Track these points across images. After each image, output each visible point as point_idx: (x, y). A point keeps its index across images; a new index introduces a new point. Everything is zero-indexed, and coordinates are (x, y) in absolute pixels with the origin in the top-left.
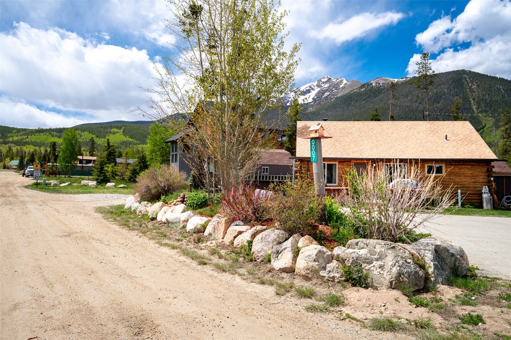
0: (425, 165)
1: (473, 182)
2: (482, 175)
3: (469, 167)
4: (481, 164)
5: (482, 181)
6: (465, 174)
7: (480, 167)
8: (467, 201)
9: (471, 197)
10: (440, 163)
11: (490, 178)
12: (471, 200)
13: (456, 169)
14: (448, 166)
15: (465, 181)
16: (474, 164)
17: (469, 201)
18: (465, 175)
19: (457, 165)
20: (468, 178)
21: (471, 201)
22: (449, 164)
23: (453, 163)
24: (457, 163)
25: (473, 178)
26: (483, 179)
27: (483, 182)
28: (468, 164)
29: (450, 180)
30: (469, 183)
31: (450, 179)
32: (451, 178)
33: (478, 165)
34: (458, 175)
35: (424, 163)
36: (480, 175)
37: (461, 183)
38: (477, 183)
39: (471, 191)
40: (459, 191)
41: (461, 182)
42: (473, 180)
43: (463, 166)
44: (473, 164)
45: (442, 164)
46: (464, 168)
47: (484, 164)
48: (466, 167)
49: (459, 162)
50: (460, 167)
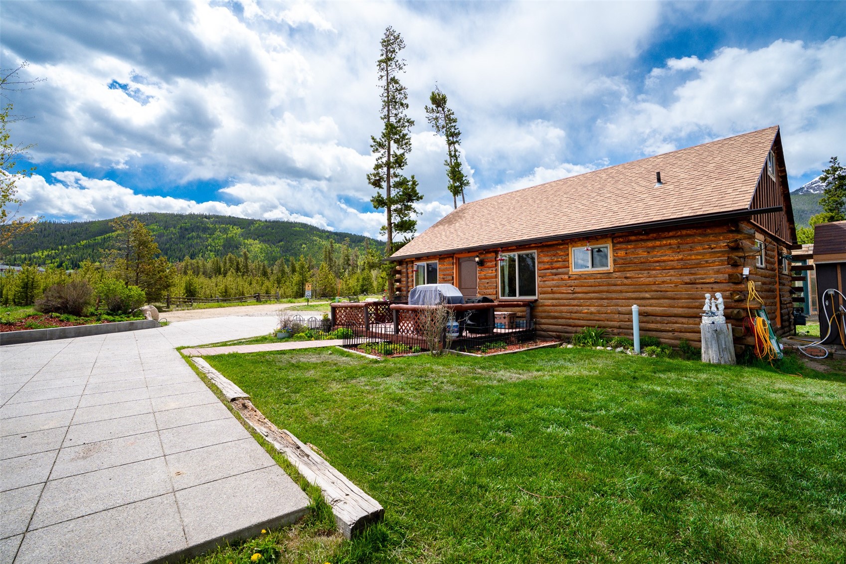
0: (570, 249)
1: (686, 283)
2: (715, 261)
3: (674, 241)
4: (709, 231)
5: (712, 280)
6: (664, 261)
7: (706, 239)
8: (670, 334)
9: (682, 323)
10: (600, 241)
11: (740, 268)
12: (681, 332)
13: (640, 251)
14: (619, 246)
15: (663, 282)
16: (689, 232)
17: (676, 334)
18: (663, 264)
19: (642, 240)
20: (672, 272)
21: (682, 334)
22: (621, 240)
23: (633, 238)
24: (641, 237)
25: (687, 271)
26: (718, 272)
27: (715, 282)
28: (671, 234)
29: (626, 281)
30: (676, 286)
31: (626, 278)
32: (628, 275)
33: (700, 235)
34: (645, 266)
35: (568, 244)
36: (707, 262)
37: (654, 288)
38: (699, 286)
39: (682, 307)
40: (635, 308)
41: (655, 284)
42: (687, 279)
43: (658, 243)
44: (684, 232)
45: (606, 243)
46: (660, 246)
47: (717, 230)
48: (665, 245)
49: (647, 234)
50: (650, 244)
